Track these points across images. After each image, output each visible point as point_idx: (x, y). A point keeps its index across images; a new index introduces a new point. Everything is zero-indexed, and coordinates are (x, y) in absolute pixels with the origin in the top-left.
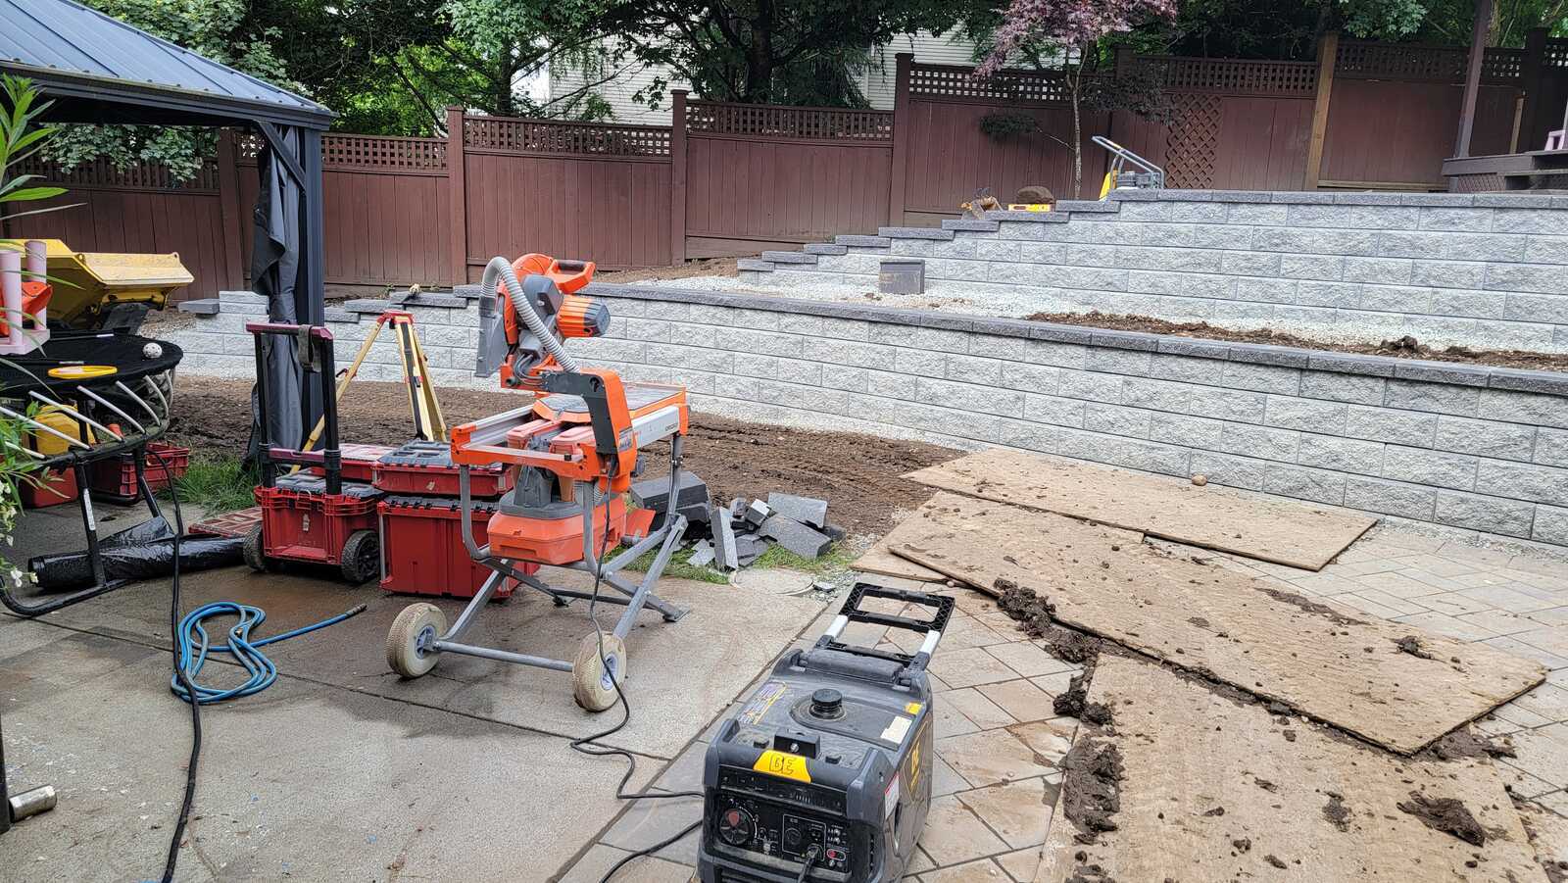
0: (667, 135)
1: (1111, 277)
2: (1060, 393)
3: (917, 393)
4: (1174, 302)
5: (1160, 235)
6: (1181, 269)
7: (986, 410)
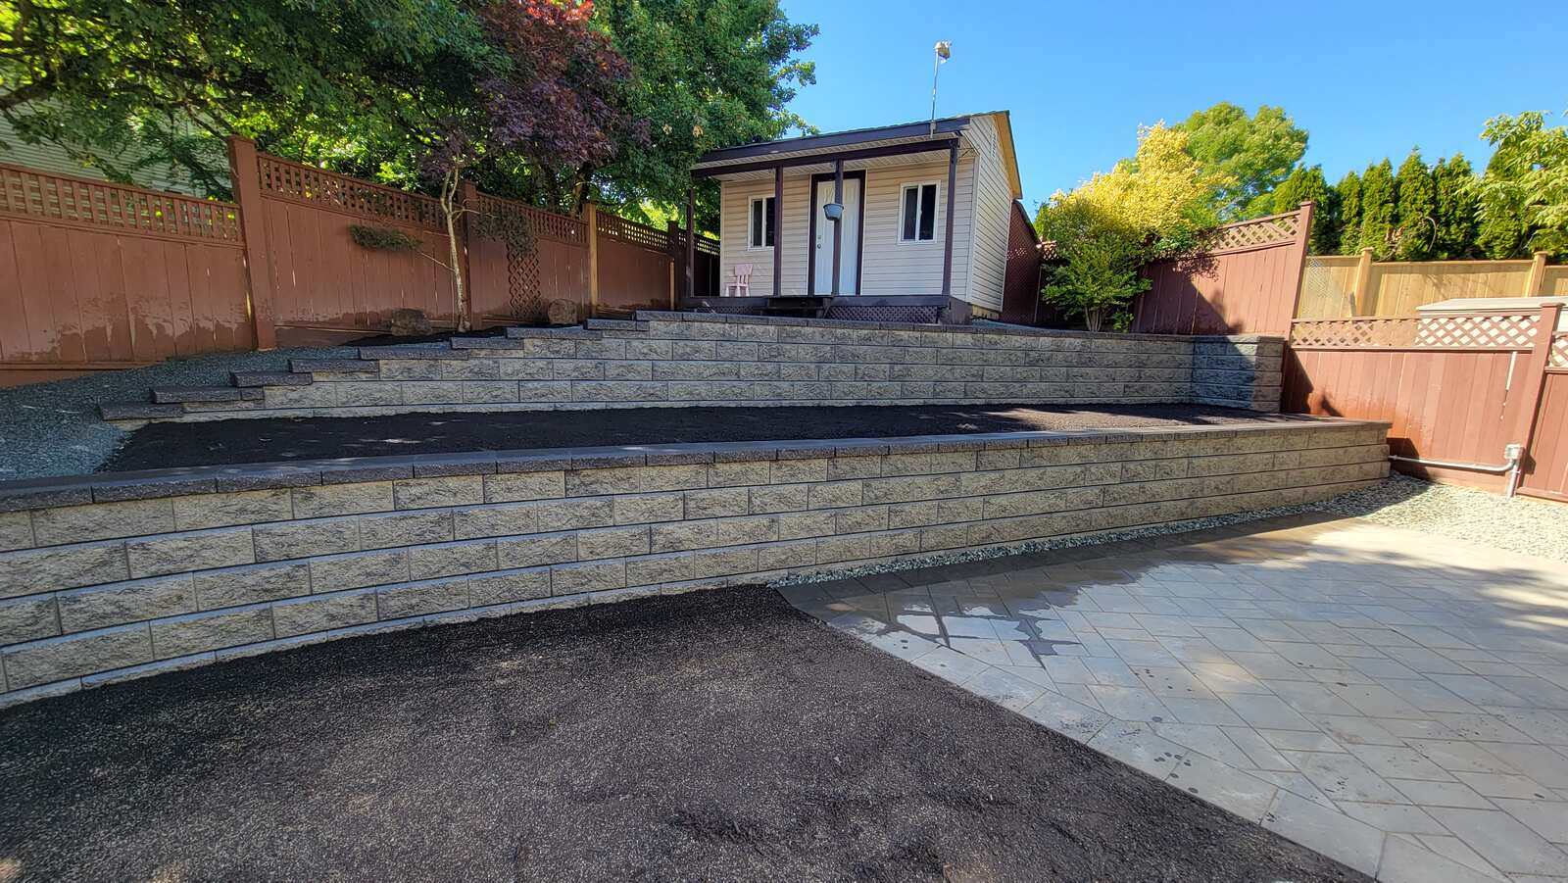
1: (653, 388)
2: (811, 507)
3: (652, 543)
5: (688, 350)
6: (710, 378)
7: (740, 542)
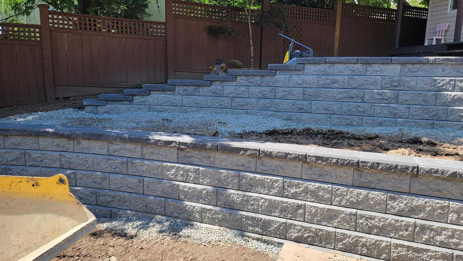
0: (37, 30)
1: (303, 105)
4: (339, 118)
5: (328, 81)
6: (341, 100)
